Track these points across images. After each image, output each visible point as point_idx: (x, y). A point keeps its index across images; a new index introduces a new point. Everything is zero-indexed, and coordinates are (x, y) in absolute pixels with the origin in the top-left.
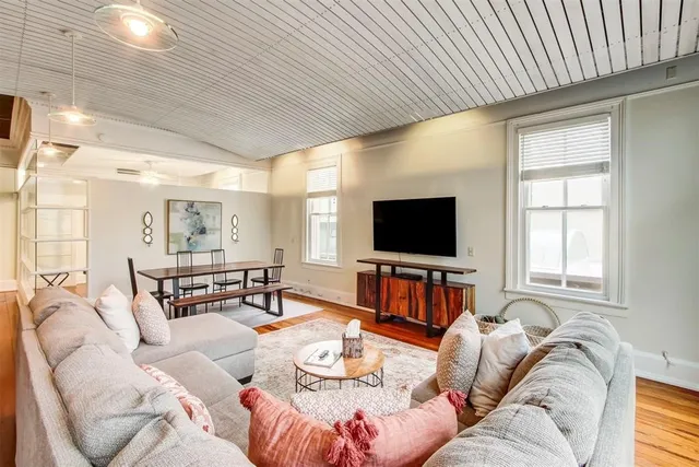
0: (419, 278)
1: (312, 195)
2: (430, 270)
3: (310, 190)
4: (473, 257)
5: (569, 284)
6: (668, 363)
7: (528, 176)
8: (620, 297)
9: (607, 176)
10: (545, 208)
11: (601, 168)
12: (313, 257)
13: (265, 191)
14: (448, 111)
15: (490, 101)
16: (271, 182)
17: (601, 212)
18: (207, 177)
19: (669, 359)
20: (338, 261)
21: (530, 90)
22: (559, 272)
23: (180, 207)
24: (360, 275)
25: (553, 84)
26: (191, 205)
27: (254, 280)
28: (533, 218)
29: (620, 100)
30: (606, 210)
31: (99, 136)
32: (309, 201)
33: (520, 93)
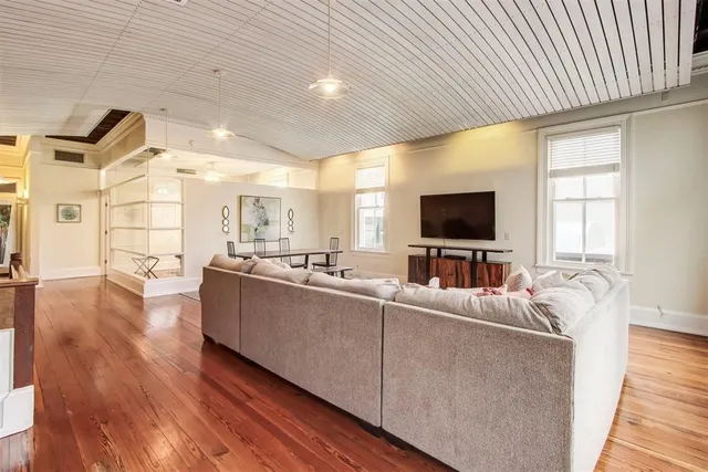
0: (464, 258)
1: (361, 191)
2: (475, 252)
3: (359, 186)
4: (509, 240)
5: (587, 260)
6: (662, 314)
7: (555, 174)
8: (627, 268)
9: (618, 174)
10: (568, 200)
11: (614, 168)
12: (361, 245)
13: (314, 188)
14: (490, 122)
15: (526, 115)
16: (319, 179)
17: (613, 202)
18: (253, 176)
19: (663, 311)
20: (386, 248)
21: (558, 108)
22: (580, 251)
23: (250, 201)
24: (411, 258)
25: (576, 104)
26: (258, 200)
27: (314, 264)
28: (558, 207)
29: (627, 116)
30: (617, 201)
31: (191, 142)
32: (358, 196)
33: (550, 110)
